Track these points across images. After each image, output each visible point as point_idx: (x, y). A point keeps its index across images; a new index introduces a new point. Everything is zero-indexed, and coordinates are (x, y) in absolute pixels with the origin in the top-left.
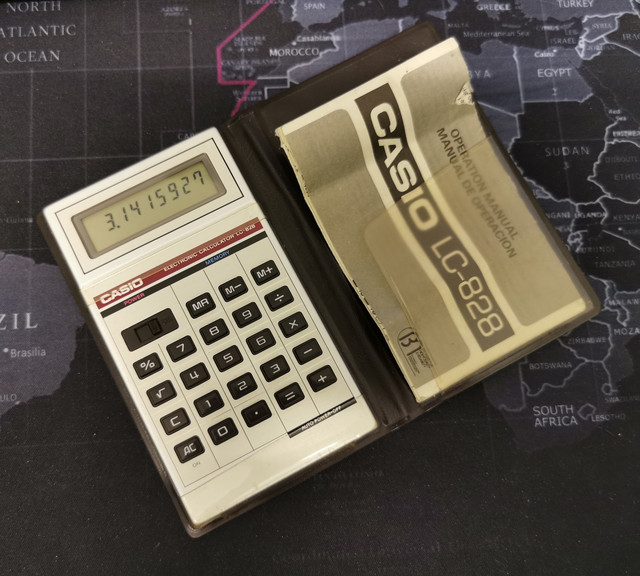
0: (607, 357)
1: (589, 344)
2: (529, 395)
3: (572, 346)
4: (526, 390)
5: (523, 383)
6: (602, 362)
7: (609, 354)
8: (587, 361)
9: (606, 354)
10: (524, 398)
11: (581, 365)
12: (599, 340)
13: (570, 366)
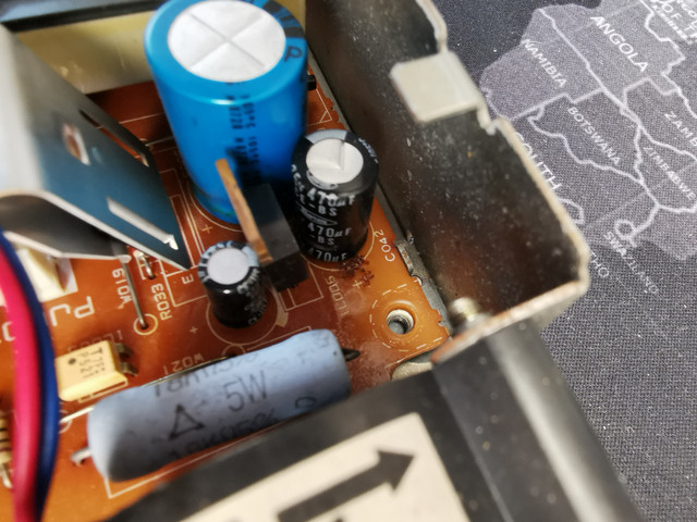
0: (671, 209)
1: (666, 177)
2: (531, 119)
3: (645, 156)
4: (534, 114)
5: (542, 106)
6: (658, 206)
7: (678, 211)
8: (642, 182)
9: (674, 206)
10: (521, 115)
11: (630, 176)
12: (683, 188)
13: (616, 163)
